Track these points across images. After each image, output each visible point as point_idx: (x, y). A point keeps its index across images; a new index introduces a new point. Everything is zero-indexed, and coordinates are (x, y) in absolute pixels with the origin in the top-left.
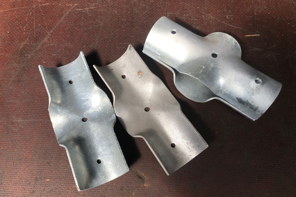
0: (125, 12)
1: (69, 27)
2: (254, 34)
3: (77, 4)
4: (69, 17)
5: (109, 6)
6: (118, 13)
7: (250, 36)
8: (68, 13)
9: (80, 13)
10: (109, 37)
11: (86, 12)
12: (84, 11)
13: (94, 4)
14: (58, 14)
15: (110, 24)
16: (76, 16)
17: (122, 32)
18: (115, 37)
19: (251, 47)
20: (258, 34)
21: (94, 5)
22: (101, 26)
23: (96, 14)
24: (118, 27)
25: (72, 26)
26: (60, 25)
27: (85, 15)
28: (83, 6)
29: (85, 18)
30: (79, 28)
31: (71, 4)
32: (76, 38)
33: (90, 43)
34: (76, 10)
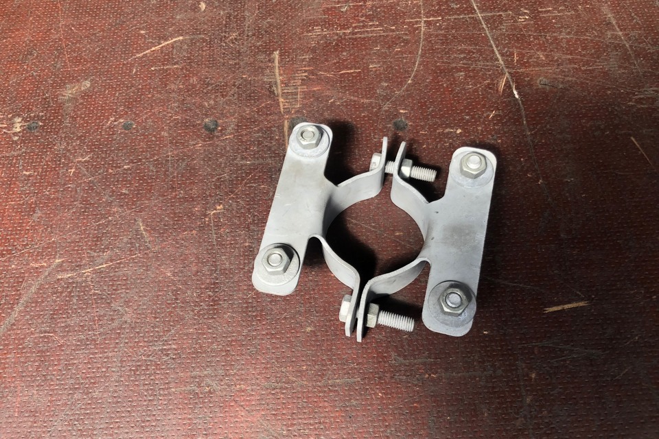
0: (194, 269)
1: (37, 335)
2: (570, 303)
3: (60, 258)
4: (37, 302)
5: (150, 255)
6: (174, 276)
7: (560, 308)
8: (33, 289)
9: (68, 287)
10: (149, 356)
11: (86, 281)
12: (79, 280)
13: (106, 255)
14: (6, 296)
15: (151, 313)
16: (58, 297)
17: (187, 334)
18: (167, 355)
19: (568, 347)
20: (582, 300)
21: (106, 257)
22: (126, 322)
23: (113, 285)
24: (174, 321)
25: (45, 332)
26: (10, 330)
27: (82, 292)
28: (79, 263)
29: (81, 300)
30: (64, 336)
31: (45, 262)
32: (54, 371)
33: (94, 383)
34: (58, 279)
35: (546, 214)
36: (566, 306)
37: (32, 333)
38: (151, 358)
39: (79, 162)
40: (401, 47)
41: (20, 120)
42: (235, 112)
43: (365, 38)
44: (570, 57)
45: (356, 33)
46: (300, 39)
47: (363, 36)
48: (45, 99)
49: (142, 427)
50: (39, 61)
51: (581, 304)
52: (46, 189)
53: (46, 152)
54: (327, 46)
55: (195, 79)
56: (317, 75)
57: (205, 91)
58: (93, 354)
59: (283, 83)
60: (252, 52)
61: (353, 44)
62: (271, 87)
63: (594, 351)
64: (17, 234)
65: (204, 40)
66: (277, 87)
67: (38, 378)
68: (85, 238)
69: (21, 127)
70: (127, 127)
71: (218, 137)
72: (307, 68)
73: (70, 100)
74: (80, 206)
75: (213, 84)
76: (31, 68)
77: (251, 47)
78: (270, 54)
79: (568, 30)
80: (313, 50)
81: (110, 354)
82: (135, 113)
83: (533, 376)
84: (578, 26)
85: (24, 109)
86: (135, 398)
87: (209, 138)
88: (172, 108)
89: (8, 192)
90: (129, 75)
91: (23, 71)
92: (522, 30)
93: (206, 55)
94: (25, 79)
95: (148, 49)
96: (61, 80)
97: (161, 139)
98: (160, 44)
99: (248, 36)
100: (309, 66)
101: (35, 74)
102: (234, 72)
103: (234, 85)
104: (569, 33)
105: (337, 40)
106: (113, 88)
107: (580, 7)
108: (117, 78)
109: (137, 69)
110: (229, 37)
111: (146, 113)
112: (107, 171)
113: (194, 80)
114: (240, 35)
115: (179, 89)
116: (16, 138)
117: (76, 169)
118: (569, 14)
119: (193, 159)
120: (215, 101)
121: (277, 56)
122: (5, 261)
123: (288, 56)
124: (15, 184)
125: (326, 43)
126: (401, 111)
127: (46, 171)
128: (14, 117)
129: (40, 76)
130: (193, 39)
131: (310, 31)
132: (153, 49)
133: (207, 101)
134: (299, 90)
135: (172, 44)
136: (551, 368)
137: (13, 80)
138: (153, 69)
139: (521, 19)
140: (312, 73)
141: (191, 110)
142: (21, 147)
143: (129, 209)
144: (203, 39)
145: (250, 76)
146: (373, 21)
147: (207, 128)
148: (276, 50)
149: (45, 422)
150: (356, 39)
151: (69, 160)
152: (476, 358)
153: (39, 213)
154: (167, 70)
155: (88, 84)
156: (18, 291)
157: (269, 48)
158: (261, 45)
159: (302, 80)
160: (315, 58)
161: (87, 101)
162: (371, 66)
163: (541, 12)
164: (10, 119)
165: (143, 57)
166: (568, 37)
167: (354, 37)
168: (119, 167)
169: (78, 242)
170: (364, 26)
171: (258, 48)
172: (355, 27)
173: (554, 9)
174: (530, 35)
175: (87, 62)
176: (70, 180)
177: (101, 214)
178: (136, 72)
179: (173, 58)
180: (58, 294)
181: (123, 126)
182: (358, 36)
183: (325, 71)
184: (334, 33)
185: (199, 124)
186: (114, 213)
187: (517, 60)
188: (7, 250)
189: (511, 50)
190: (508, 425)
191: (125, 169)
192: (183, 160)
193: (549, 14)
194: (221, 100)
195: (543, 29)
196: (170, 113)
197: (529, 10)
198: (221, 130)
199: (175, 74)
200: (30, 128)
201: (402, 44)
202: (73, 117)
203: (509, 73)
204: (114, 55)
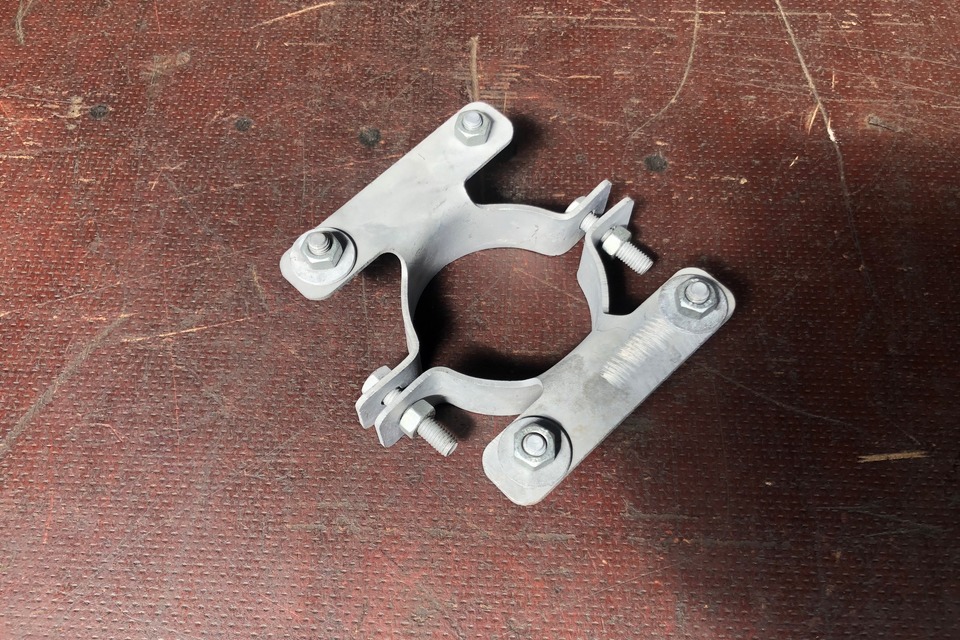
0: (332, 347)
1: (84, 424)
2: (898, 451)
3: (127, 311)
4: (88, 374)
5: (267, 320)
6: (301, 354)
7: (883, 457)
8: (84, 355)
9: (136, 357)
10: (254, 471)
11: (164, 350)
12: (155, 347)
13: (199, 313)
14: (42, 361)
15: (263, 407)
16: (119, 370)
17: (314, 444)
18: (283, 473)
19: (893, 517)
20: (918, 448)
21: (198, 317)
22: (222, 417)
23: (205, 360)
24: (296, 422)
25: (98, 420)
26: (43, 413)
27: (158, 365)
28: (155, 322)
29: (156, 378)
30: (127, 430)
31: (104, 315)
32: (109, 479)
33: (168, 505)
34: (123, 343)
35: (868, 316)
36: (893, 456)
37: (78, 421)
38: (257, 475)
39: (165, 171)
40: (663, 49)
41: (79, 100)
42: (407, 121)
43: (609, 31)
44: (915, 88)
45: (597, 22)
46: (512, 22)
47: (606, 27)
48: (120, 73)
49: (238, 577)
50: (115, 16)
51: (916, 455)
52: (113, 206)
53: (116, 151)
54: (551, 37)
55: (349, 65)
56: (534, 77)
57: (363, 84)
58: (168, 460)
59: (481, 85)
60: (437, 34)
61: (591, 38)
62: (463, 89)
63: (931, 527)
64: (63, 269)
65: (367, 10)
66: (472, 89)
67: (83, 489)
68: (167, 285)
69: (80, 111)
70: (242, 126)
71: (379, 155)
72: (519, 66)
73: (156, 79)
74: (163, 236)
75: (376, 75)
76: (102, 25)
77: (437, 27)
78: (465, 40)
79: (914, 49)
80: (531, 41)
81: (195, 464)
82: (255, 107)
83: (838, 555)
84: (929, 44)
85: (87, 86)
86: (230, 533)
87: (366, 155)
88: (311, 105)
89: (55, 206)
90: (250, 51)
91: (90, 28)
92: (844, 42)
93: (368, 32)
94: (91, 41)
95: (281, 15)
96: (147, 47)
97: (292, 149)
98: (299, 9)
99: (433, 10)
100: (523, 63)
101: (107, 34)
102: (409, 62)
103: (409, 81)
104: (915, 54)
105: (567, 29)
106: (223, 66)
107: (932, 17)
108: (231, 53)
109: (263, 41)
110: (404, 9)
111: (273, 109)
112: (207, 189)
113: (348, 67)
114: (421, 7)
115: (325, 78)
116: (72, 127)
117: (161, 181)
118: (916, 25)
119: (340, 185)
120: (377, 100)
121: (475, 44)
122: (43, 309)
123: (492, 45)
124: (65, 194)
125: (550, 31)
126: (659, 143)
127: (114, 181)
128: (71, 94)
129: (114, 38)
130: (350, 7)
131: (526, 13)
132: (289, 15)
133: (365, 100)
134: (506, 97)
135: (318, 11)
136: (866, 546)
137: (73, 40)
138: (286, 44)
139: (846, 25)
140: (527, 73)
141: (341, 111)
142: (79, 140)
143: (238, 249)
144: (365, 7)
145: (432, 70)
146: (623, 7)
147: (363, 139)
148: (474, 35)
149: (89, 556)
150: (596, 31)
151: (151, 166)
152: (753, 520)
153: (99, 242)
154: (307, 48)
155: (186, 57)
156: (60, 354)
157: (464, 31)
158: (453, 26)
159: (512, 82)
160: (533, 53)
161: (184, 83)
162: (616, 73)
163: (876, 18)
164: (65, 98)
165: (272, 26)
166: (914, 58)
167: (593, 27)
168: (227, 185)
169: (157, 290)
170: (608, 14)
171: (447, 30)
172: (596, 14)
173: (895, 16)
174: (857, 50)
175: (188, 24)
176: (149, 197)
177: (195, 252)
178: (260, 47)
179: (318, 31)
180: (122, 366)
181: (237, 124)
182: (600, 26)
183: (547, 73)
184: (562, 19)
185: (352, 134)
186: (214, 253)
187: (836, 86)
188: (47, 293)
189: (828, 70)
190: (797, 627)
191: (234, 189)
192: (325, 184)
193: (886, 23)
194: (387, 101)
195: (877, 44)
196: (309, 112)
197: (857, 13)
198: (385, 146)
199: (319, 55)
200: (93, 113)
201: (665, 45)
202: (160, 104)
203: (823, 103)
204: (229, 18)
